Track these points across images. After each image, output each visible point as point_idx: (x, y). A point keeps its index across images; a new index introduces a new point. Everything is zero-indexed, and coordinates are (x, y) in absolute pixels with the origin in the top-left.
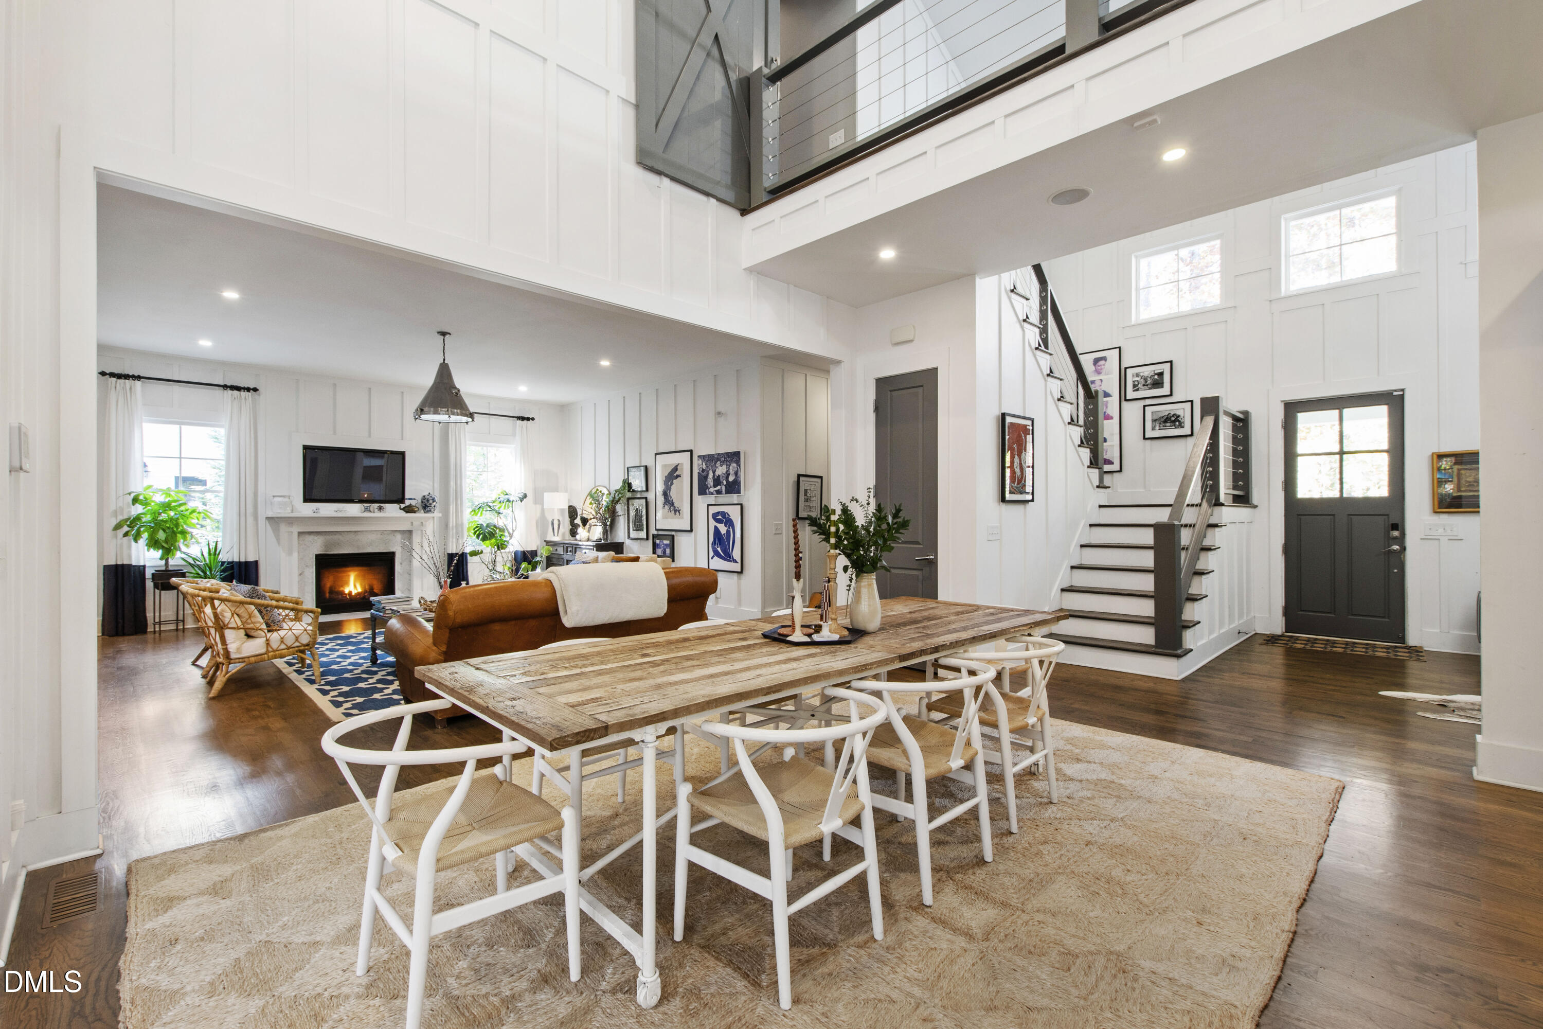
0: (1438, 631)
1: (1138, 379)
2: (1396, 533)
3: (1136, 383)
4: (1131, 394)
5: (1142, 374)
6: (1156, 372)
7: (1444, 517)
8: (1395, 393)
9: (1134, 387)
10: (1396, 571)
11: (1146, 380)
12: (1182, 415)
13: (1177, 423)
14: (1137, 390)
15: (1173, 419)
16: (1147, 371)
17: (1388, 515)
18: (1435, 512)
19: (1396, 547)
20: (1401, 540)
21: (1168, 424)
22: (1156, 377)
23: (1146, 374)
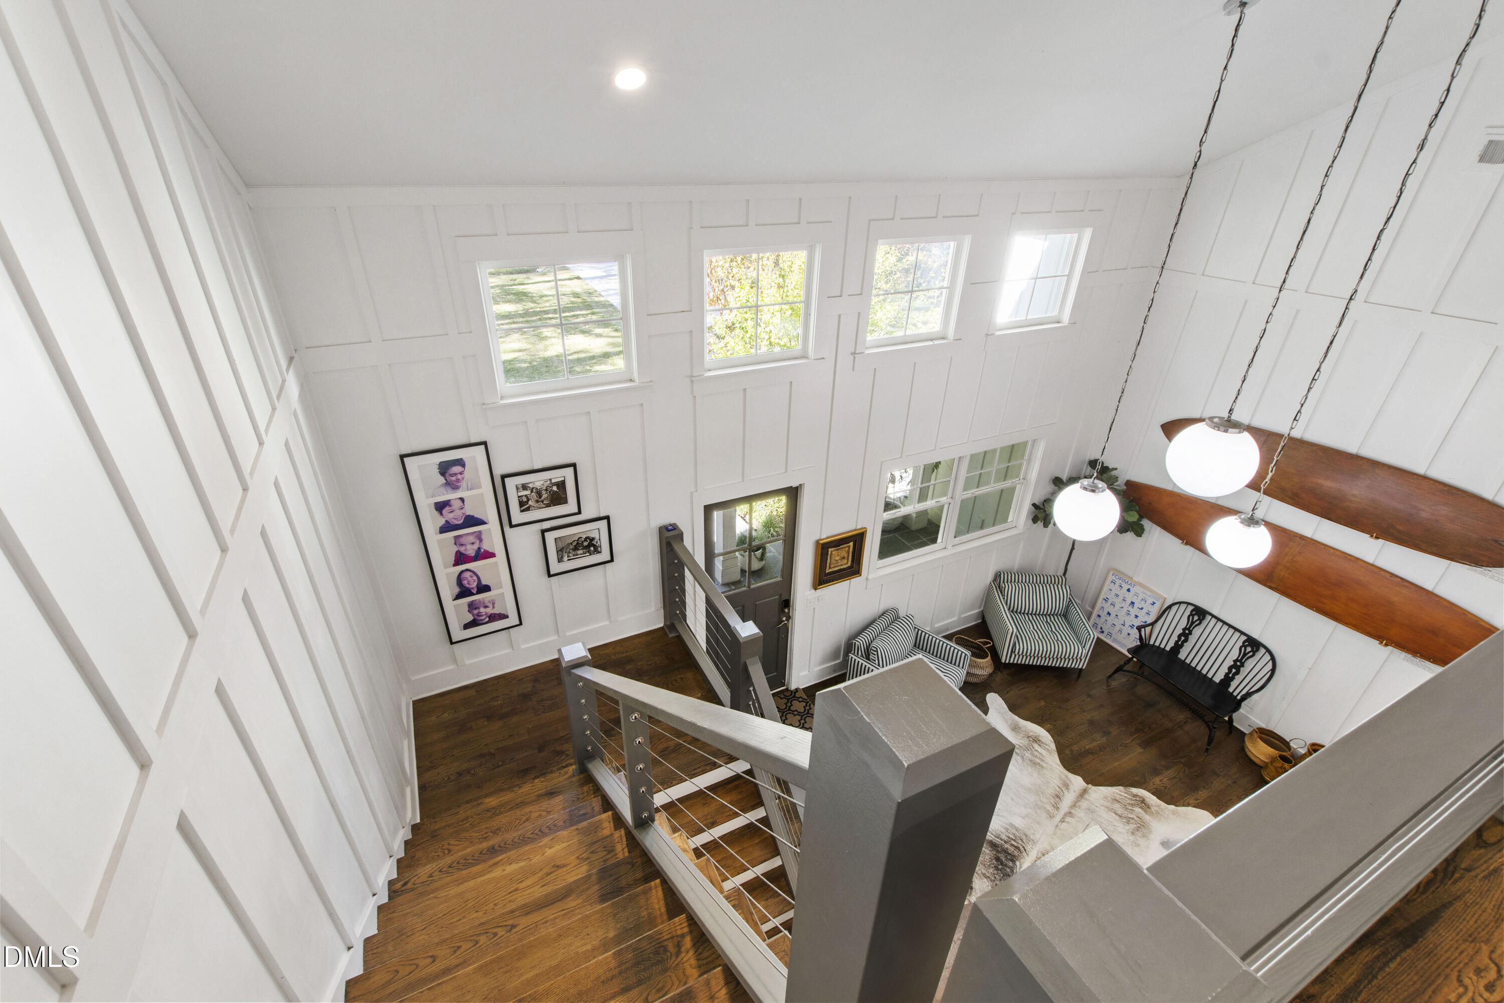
1: (527, 492)
2: (787, 610)
3: (525, 499)
4: (518, 516)
5: (531, 486)
6: (553, 481)
7: (819, 591)
8: (794, 487)
9: (521, 506)
11: (539, 493)
12: (597, 537)
13: (592, 548)
14: (528, 509)
15: (586, 544)
16: (538, 481)
18: (814, 588)
21: (580, 552)
22: (555, 488)
23: (538, 485)
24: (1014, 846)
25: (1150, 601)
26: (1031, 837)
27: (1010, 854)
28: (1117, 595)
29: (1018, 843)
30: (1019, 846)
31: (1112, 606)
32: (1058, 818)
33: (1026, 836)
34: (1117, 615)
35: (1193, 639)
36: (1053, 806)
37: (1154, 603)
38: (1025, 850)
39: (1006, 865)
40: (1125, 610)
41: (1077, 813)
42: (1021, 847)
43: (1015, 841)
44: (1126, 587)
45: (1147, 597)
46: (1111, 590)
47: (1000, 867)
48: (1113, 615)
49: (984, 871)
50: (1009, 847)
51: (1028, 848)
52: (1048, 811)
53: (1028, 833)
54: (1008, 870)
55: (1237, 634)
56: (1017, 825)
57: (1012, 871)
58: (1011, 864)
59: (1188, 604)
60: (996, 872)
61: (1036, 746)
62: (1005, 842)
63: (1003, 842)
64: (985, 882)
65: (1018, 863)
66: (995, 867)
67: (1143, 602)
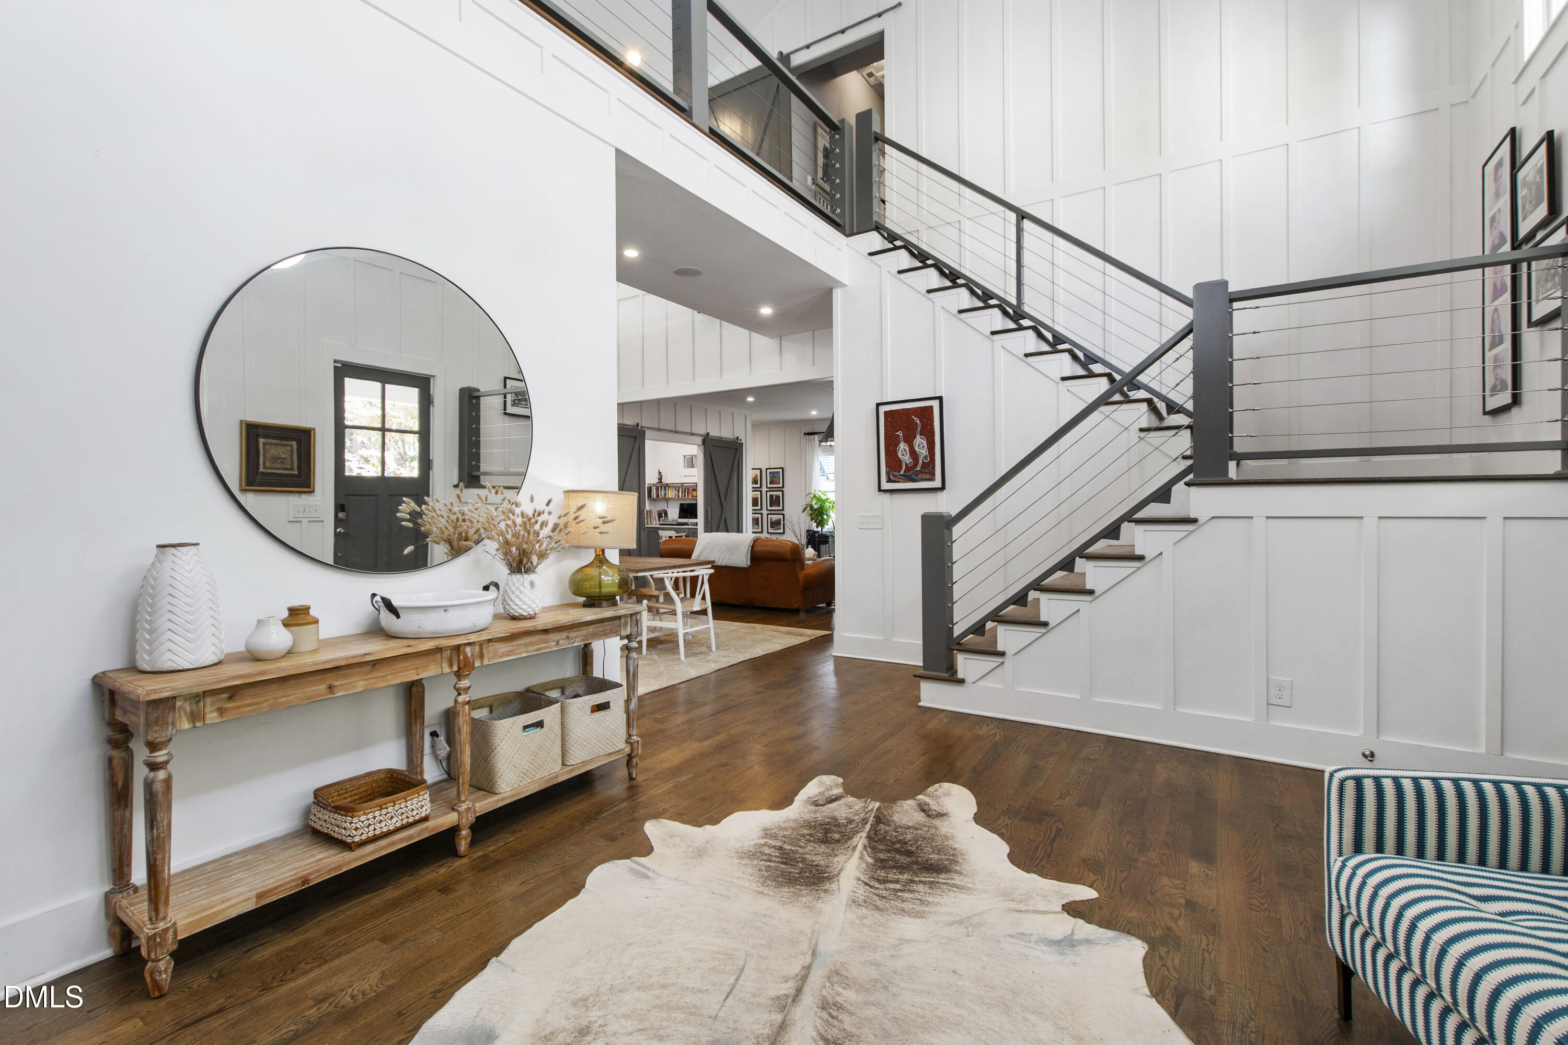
24: (892, 882)
26: (864, 910)
27: (892, 867)
29: (886, 889)
30: (881, 886)
32: (816, 977)
33: (877, 908)
36: (840, 1007)
38: (866, 884)
39: (889, 851)
41: (766, 1017)
42: (877, 885)
43: (895, 890)
47: (897, 846)
49: (919, 832)
50: (900, 876)
51: (862, 891)
52: (847, 986)
53: (877, 915)
54: (881, 847)
56: (907, 919)
57: (873, 848)
58: (882, 856)
60: (901, 838)
62: (912, 881)
63: (917, 879)
64: (908, 821)
65: (870, 860)
66: (906, 843)
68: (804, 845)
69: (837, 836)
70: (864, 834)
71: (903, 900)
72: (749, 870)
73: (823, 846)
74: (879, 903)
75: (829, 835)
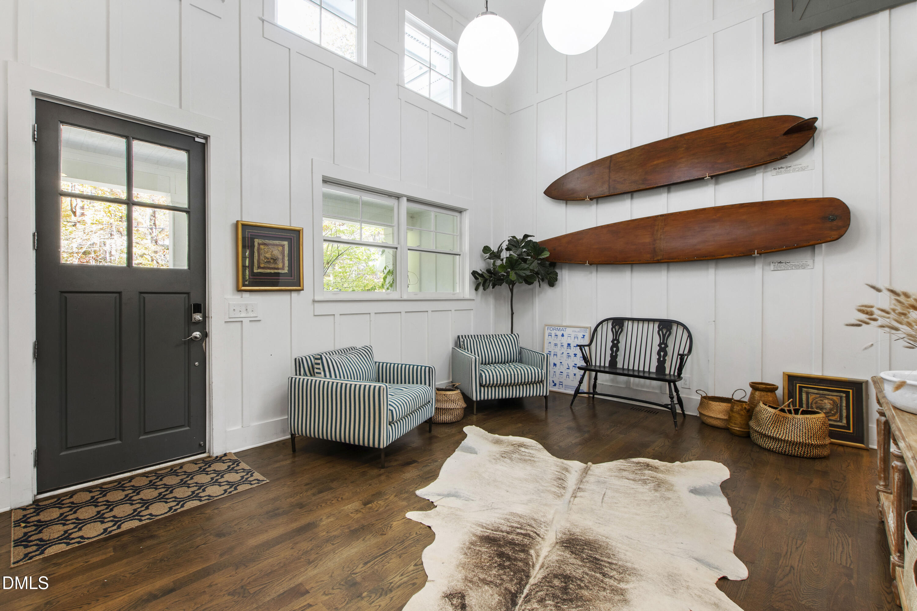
0: (239, 427)
2: (198, 317)
7: (246, 295)
8: (197, 139)
10: (197, 363)
17: (188, 294)
18: (239, 290)
19: (197, 334)
20: (202, 326)
24: (521, 534)
25: (580, 335)
26: (542, 520)
27: (518, 545)
28: (556, 345)
29: (527, 530)
30: (528, 532)
31: (555, 356)
32: (568, 495)
33: (535, 520)
34: (561, 363)
35: (621, 346)
36: (558, 487)
37: (584, 336)
38: (538, 535)
39: (516, 559)
40: (565, 354)
42: (532, 533)
43: (521, 528)
44: (559, 333)
45: (577, 333)
46: (550, 343)
47: (507, 563)
48: (558, 364)
49: (482, 576)
50: (515, 537)
51: (541, 532)
52: (555, 492)
53: (536, 517)
54: (520, 564)
55: (651, 325)
56: (520, 513)
57: (527, 564)
58: (522, 555)
59: (607, 320)
60: (501, 572)
61: (523, 449)
62: (508, 533)
63: (505, 534)
64: (487, 591)
65: (532, 552)
66: (499, 565)
67: (576, 339)
68: (584, 576)
69: (556, 582)
70: (532, 581)
71: (518, 522)
72: (622, 556)
73: (569, 572)
74: (533, 522)
75: (564, 584)
